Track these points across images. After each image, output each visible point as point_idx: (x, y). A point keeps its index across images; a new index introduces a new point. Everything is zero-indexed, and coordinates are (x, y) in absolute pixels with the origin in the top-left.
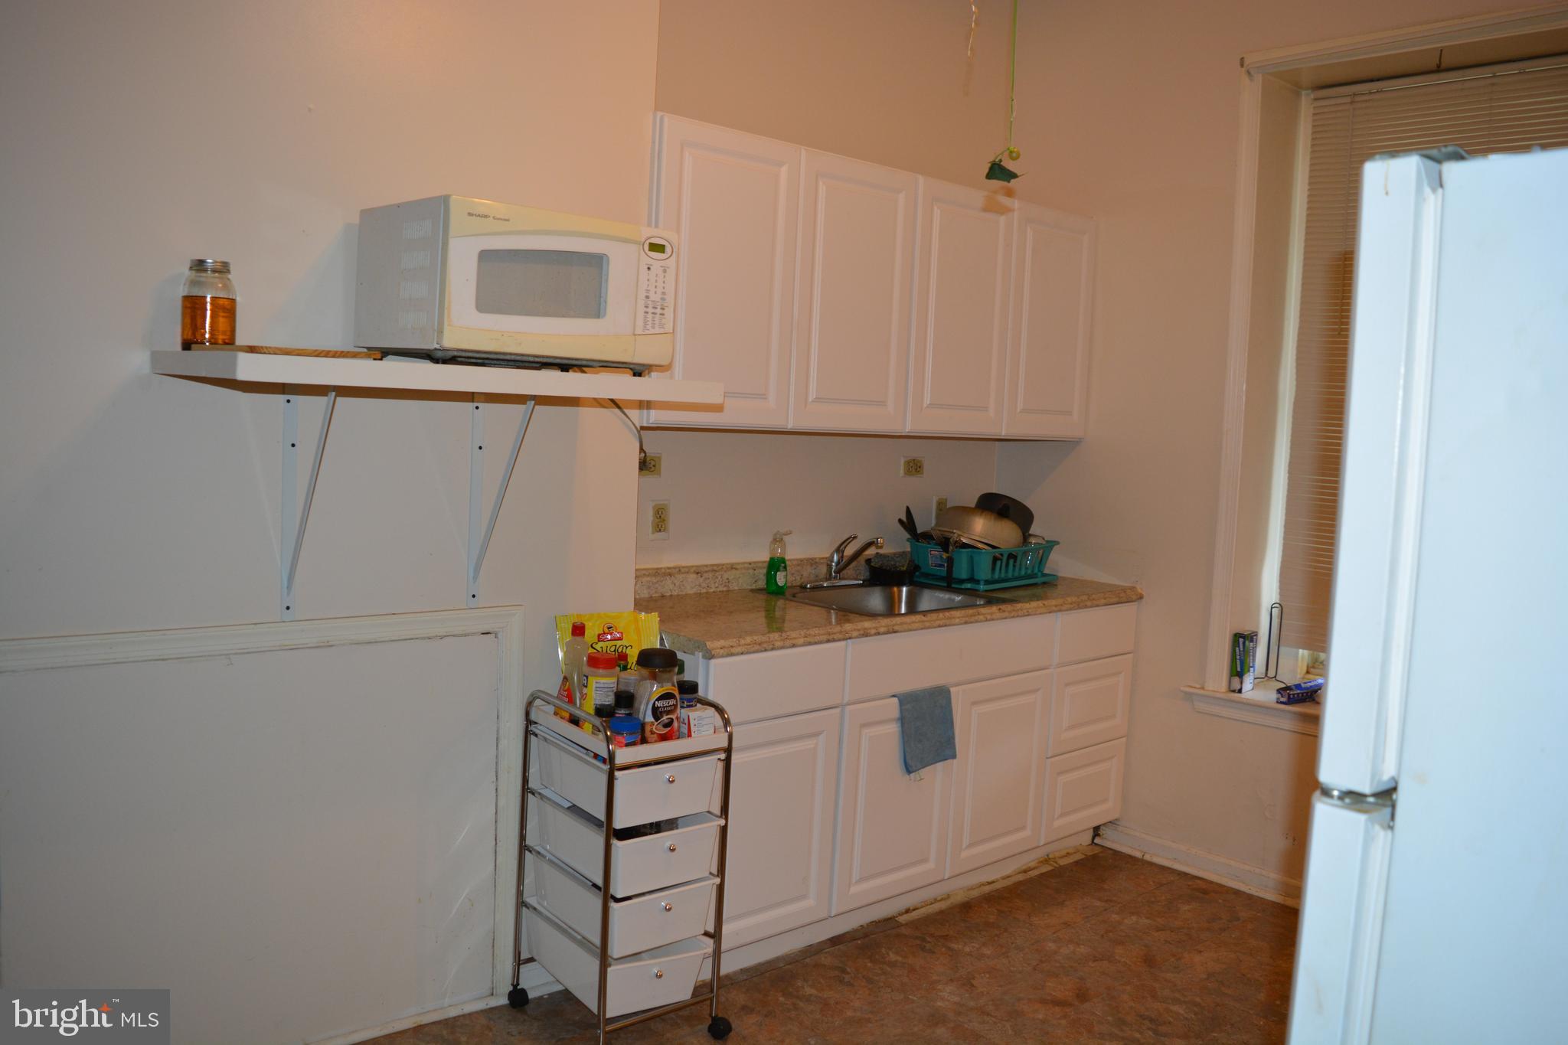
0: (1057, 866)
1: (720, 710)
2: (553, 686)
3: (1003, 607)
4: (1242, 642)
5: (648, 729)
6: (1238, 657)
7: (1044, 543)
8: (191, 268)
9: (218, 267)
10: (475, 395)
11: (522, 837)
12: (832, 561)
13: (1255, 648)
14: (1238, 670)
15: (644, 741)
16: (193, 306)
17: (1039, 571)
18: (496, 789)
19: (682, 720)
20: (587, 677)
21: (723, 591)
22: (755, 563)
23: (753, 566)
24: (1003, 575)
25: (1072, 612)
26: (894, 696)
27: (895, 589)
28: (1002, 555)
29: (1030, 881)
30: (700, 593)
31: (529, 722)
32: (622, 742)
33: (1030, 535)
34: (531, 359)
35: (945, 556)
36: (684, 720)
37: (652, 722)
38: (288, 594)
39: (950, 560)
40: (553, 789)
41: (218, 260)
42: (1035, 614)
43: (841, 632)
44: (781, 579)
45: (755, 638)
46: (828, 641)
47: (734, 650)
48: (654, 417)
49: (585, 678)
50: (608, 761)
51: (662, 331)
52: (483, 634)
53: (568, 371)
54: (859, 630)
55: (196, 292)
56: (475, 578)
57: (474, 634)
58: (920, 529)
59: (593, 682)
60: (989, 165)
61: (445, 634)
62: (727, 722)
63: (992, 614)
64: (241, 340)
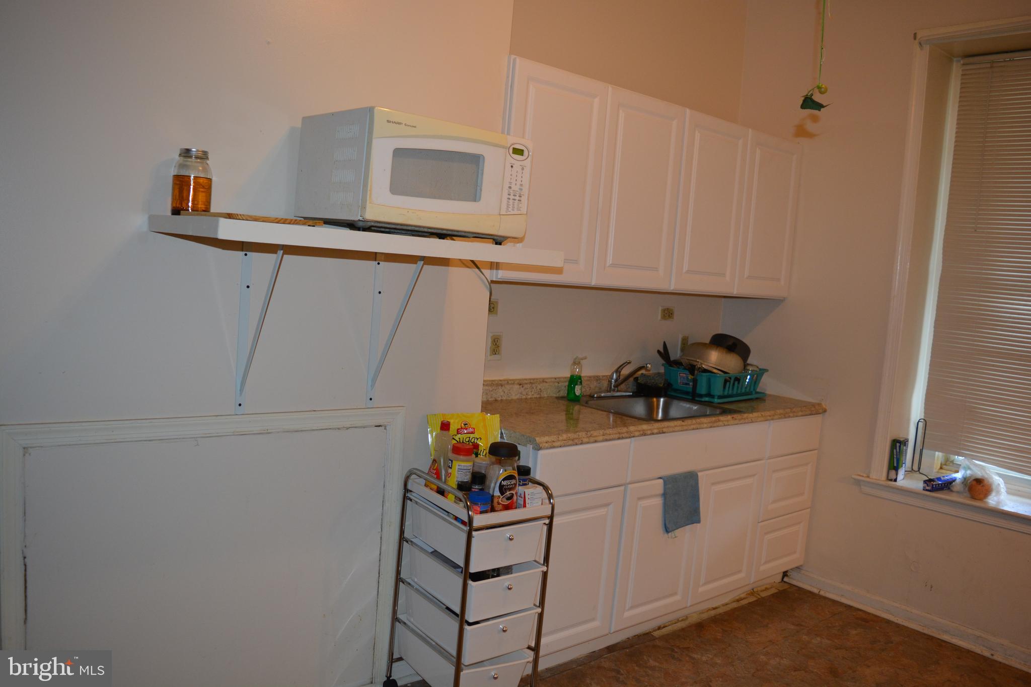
0: (759, 597)
1: (546, 488)
2: (425, 466)
3: (735, 416)
4: (897, 445)
5: (495, 501)
6: (895, 456)
7: (758, 370)
8: (180, 155)
9: (200, 154)
10: (378, 255)
11: (398, 572)
12: (612, 378)
13: (906, 450)
14: (894, 465)
15: (493, 510)
16: (181, 182)
17: (754, 390)
18: (381, 538)
19: (519, 494)
20: (452, 461)
21: (536, 398)
22: (559, 378)
23: (557, 380)
24: (730, 392)
25: (781, 420)
26: (660, 478)
27: (655, 399)
28: (730, 378)
29: (742, 608)
30: (521, 399)
31: (406, 490)
32: (477, 511)
33: (749, 364)
34: (426, 230)
35: (690, 377)
36: (521, 495)
37: (499, 496)
38: (241, 394)
39: (695, 381)
40: (421, 538)
41: (200, 150)
42: (756, 422)
43: (627, 432)
44: (578, 390)
45: (569, 435)
46: (619, 438)
47: (556, 444)
48: (501, 275)
49: (450, 462)
50: (468, 524)
51: (519, 212)
52: (376, 426)
53: (444, 239)
54: (639, 431)
55: (184, 172)
56: (373, 386)
57: (371, 426)
58: (673, 357)
59: (456, 465)
60: (803, 98)
61: (350, 426)
62: (550, 496)
63: (728, 421)
64: (213, 209)
